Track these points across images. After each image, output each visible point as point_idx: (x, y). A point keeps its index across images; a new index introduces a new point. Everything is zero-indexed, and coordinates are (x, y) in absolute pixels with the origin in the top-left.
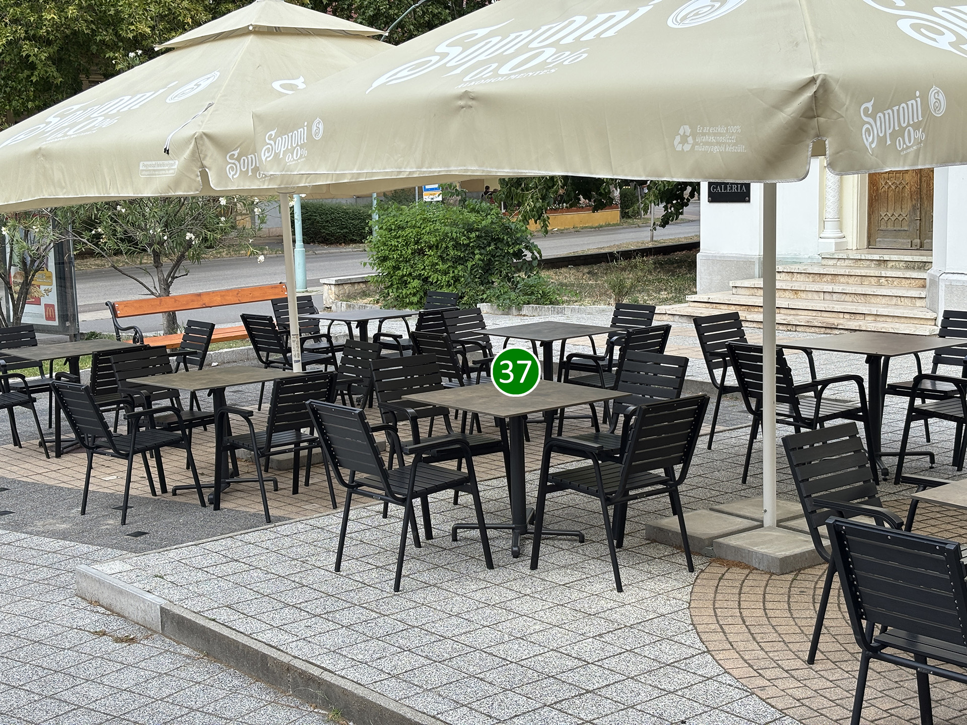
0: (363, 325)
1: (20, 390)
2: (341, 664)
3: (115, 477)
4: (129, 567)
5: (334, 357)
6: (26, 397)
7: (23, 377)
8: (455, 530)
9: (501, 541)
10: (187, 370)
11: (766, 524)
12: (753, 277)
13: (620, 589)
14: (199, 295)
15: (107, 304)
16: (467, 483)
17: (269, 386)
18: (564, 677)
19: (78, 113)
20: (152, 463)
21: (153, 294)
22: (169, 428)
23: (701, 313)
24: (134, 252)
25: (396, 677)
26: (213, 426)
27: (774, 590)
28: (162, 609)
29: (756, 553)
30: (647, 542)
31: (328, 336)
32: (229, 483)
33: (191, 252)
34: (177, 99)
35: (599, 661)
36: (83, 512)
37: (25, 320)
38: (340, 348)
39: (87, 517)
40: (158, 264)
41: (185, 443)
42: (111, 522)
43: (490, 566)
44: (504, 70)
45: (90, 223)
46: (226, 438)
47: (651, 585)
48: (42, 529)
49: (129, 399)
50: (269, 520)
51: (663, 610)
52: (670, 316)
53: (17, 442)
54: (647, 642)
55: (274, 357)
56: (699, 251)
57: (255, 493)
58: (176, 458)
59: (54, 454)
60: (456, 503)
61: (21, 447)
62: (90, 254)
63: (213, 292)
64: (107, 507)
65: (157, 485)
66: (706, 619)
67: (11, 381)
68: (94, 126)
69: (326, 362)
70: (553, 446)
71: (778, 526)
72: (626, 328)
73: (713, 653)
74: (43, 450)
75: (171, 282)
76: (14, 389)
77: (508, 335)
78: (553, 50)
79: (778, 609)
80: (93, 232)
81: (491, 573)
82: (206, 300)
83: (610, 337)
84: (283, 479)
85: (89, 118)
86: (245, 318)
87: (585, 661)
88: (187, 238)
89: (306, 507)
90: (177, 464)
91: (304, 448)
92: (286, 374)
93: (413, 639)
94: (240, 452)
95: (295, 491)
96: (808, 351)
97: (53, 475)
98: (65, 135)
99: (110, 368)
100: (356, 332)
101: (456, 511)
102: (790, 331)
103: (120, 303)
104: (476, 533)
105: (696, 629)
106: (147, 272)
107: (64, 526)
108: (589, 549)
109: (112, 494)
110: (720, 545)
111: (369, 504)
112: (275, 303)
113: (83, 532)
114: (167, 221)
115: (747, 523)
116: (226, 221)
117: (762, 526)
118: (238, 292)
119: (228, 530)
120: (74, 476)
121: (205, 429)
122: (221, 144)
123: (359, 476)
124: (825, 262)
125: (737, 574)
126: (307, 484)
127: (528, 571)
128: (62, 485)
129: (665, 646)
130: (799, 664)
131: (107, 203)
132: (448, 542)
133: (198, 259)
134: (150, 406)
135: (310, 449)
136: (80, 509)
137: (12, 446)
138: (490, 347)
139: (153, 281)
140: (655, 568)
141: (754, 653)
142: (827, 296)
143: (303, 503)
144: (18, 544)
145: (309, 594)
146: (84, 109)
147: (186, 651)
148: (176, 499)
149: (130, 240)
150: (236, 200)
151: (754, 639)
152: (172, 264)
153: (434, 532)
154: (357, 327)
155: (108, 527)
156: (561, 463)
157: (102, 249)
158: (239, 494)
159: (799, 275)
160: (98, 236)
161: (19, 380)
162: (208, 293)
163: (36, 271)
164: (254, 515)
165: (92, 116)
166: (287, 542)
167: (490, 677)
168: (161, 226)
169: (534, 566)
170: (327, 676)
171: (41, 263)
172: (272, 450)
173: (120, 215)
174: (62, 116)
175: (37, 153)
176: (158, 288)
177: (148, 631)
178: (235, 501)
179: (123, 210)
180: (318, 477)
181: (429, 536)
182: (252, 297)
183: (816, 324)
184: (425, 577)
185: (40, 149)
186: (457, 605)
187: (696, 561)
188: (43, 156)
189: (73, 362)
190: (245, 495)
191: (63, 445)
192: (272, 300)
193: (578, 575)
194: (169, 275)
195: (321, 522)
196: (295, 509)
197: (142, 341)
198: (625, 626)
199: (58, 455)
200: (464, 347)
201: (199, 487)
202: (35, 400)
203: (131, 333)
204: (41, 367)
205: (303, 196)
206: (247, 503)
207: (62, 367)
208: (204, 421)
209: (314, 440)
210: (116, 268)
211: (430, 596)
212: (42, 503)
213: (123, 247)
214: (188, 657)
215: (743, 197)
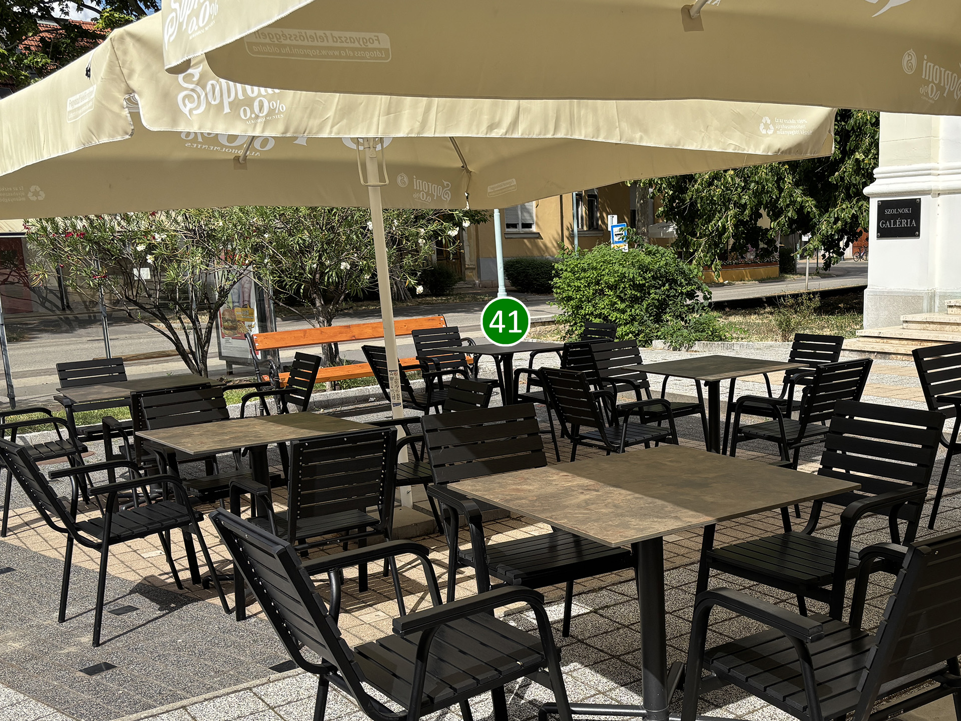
107: (16, 646)
215: (913, 231)
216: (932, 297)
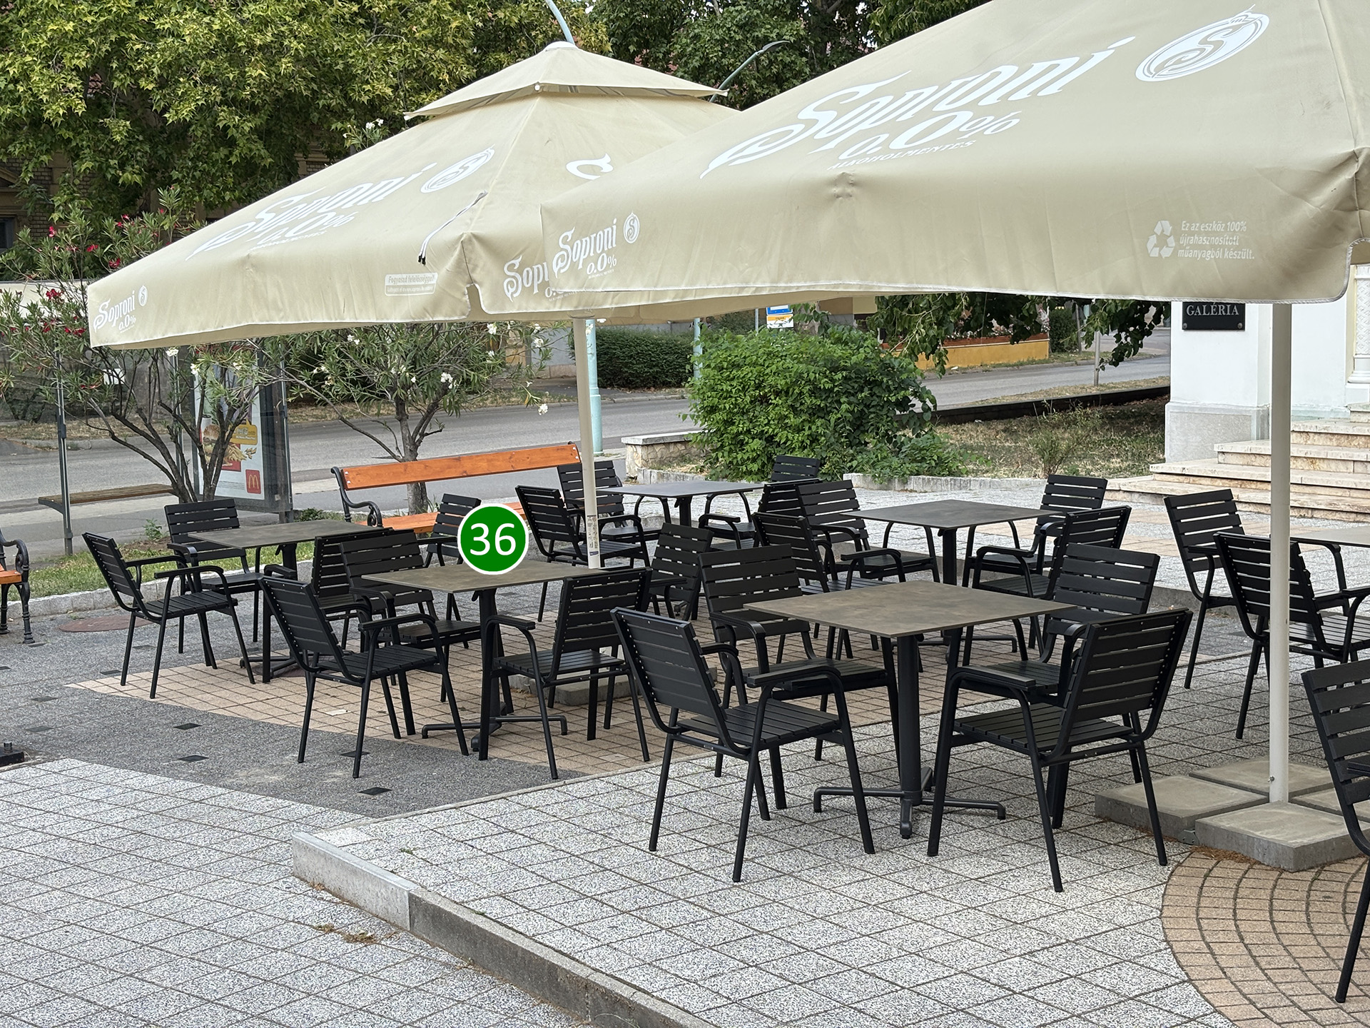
0: (684, 502)
1: (216, 589)
2: (660, 982)
3: (344, 711)
4: (364, 837)
5: (644, 547)
6: (224, 599)
7: (220, 571)
8: (818, 796)
9: (885, 815)
10: (442, 564)
11: (1274, 798)
12: (1248, 439)
13: (1058, 887)
14: (458, 459)
15: (333, 471)
16: (838, 730)
17: (556, 588)
18: (979, 1011)
19: (300, 207)
20: (395, 692)
21: (394, 457)
22: (419, 643)
23: (1172, 490)
24: (370, 399)
25: (739, 1003)
26: (479, 642)
27: (1284, 894)
28: (411, 897)
29: (1259, 840)
30: (1097, 820)
31: (636, 518)
32: (500, 723)
33: (447, 399)
34: (435, 188)
35: (1029, 989)
36: (301, 759)
37: (221, 492)
38: (655, 535)
39: (306, 766)
40: (402, 416)
41: (439, 664)
42: (339, 773)
43: (870, 848)
44: (899, 143)
45: (310, 359)
46: (496, 659)
47: (1103, 882)
48: (244, 782)
49: (364, 602)
50: (555, 775)
51: (1121, 920)
52: (1126, 494)
53: (210, 661)
54: (1100, 964)
55: (560, 546)
56: (1168, 400)
57: (535, 737)
58: (426, 686)
59: (261, 678)
60: (818, 757)
61: (215, 667)
62: (310, 401)
63: (478, 455)
64: (333, 753)
65: (402, 724)
66: (1185, 934)
67: (202, 575)
68: (322, 226)
69: (633, 554)
70: (960, 680)
71: (1291, 801)
72: (1064, 511)
73: (1197, 983)
74: (245, 672)
75: (420, 441)
76: (208, 586)
77: (891, 518)
78: (969, 114)
79: (1291, 922)
80: (315, 371)
81: (871, 859)
82: (467, 466)
83: (1041, 521)
84: (574, 718)
85: (315, 214)
86: (521, 492)
87: (1009, 989)
88: (443, 380)
89: (606, 758)
90: (428, 694)
91: (604, 675)
92: (578, 571)
93: (761, 951)
94: (514, 680)
95: (591, 736)
96: (1334, 548)
97: (260, 706)
98: (283, 237)
99: (339, 560)
100: (675, 513)
101: (818, 769)
102: (1304, 517)
103: (351, 469)
104: (850, 802)
105: (1171, 948)
106: (387, 427)
107: (275, 778)
108: (1012, 828)
109: (340, 734)
110: (1206, 827)
111: (696, 756)
112: (562, 470)
113: (301, 787)
114: (415, 357)
115: (1245, 796)
116: (495, 357)
117: (1267, 801)
118: (511, 455)
119: (499, 789)
120: (289, 708)
121: (466, 646)
122: (497, 250)
123: (685, 716)
124: (1355, 417)
125: (1231, 870)
126: (607, 726)
127: (923, 857)
128: (272, 721)
129: (1127, 971)
130: (1323, 1001)
131: (336, 332)
132: (808, 813)
133: (457, 409)
134: (393, 613)
135: (611, 676)
136: (297, 755)
137: (203, 666)
138: (865, 536)
139: (394, 440)
140: (1109, 859)
141: (1256, 984)
142: (1359, 467)
143: (602, 753)
144: (212, 802)
145: (613, 881)
146: (308, 201)
147: (444, 956)
148: (428, 742)
149: (365, 383)
150: (509, 327)
151: (1257, 964)
152: (420, 416)
153: (788, 799)
154: (676, 506)
155: (335, 780)
156: (972, 704)
157: (326, 395)
158: (513, 738)
159: (1317, 437)
160: (321, 377)
161: (214, 574)
162: (470, 457)
163: (236, 424)
164: (536, 767)
165: (319, 211)
166: (582, 807)
167: (872, 1008)
168: (407, 363)
169: (933, 851)
170: (640, 999)
171: (242, 413)
172: (559, 677)
173: (351, 347)
174: (277, 211)
175: (244, 262)
176: (401, 449)
177: (392, 927)
178: (509, 748)
179: (357, 342)
180: (623, 717)
181: (781, 803)
182: (530, 463)
183: (1343, 508)
184: (777, 862)
185: (248, 256)
186: (823, 903)
187: (1171, 849)
188: (253, 266)
189: (288, 550)
190: (522, 739)
191: (274, 665)
192: (558, 467)
193: (996, 866)
194: (416, 432)
195: (627, 781)
196: (590, 761)
197: (380, 522)
198: (1068, 941)
199: (267, 680)
200: (828, 535)
201: (458, 726)
202: (235, 602)
203: (366, 512)
204: (244, 557)
205: (602, 321)
206: (525, 750)
207: (273, 558)
208: (465, 635)
209: (618, 664)
210: (345, 421)
211: (785, 889)
212: (244, 745)
213: (355, 392)
214: (446, 965)
215: (1235, 322)
216: (1264, 416)
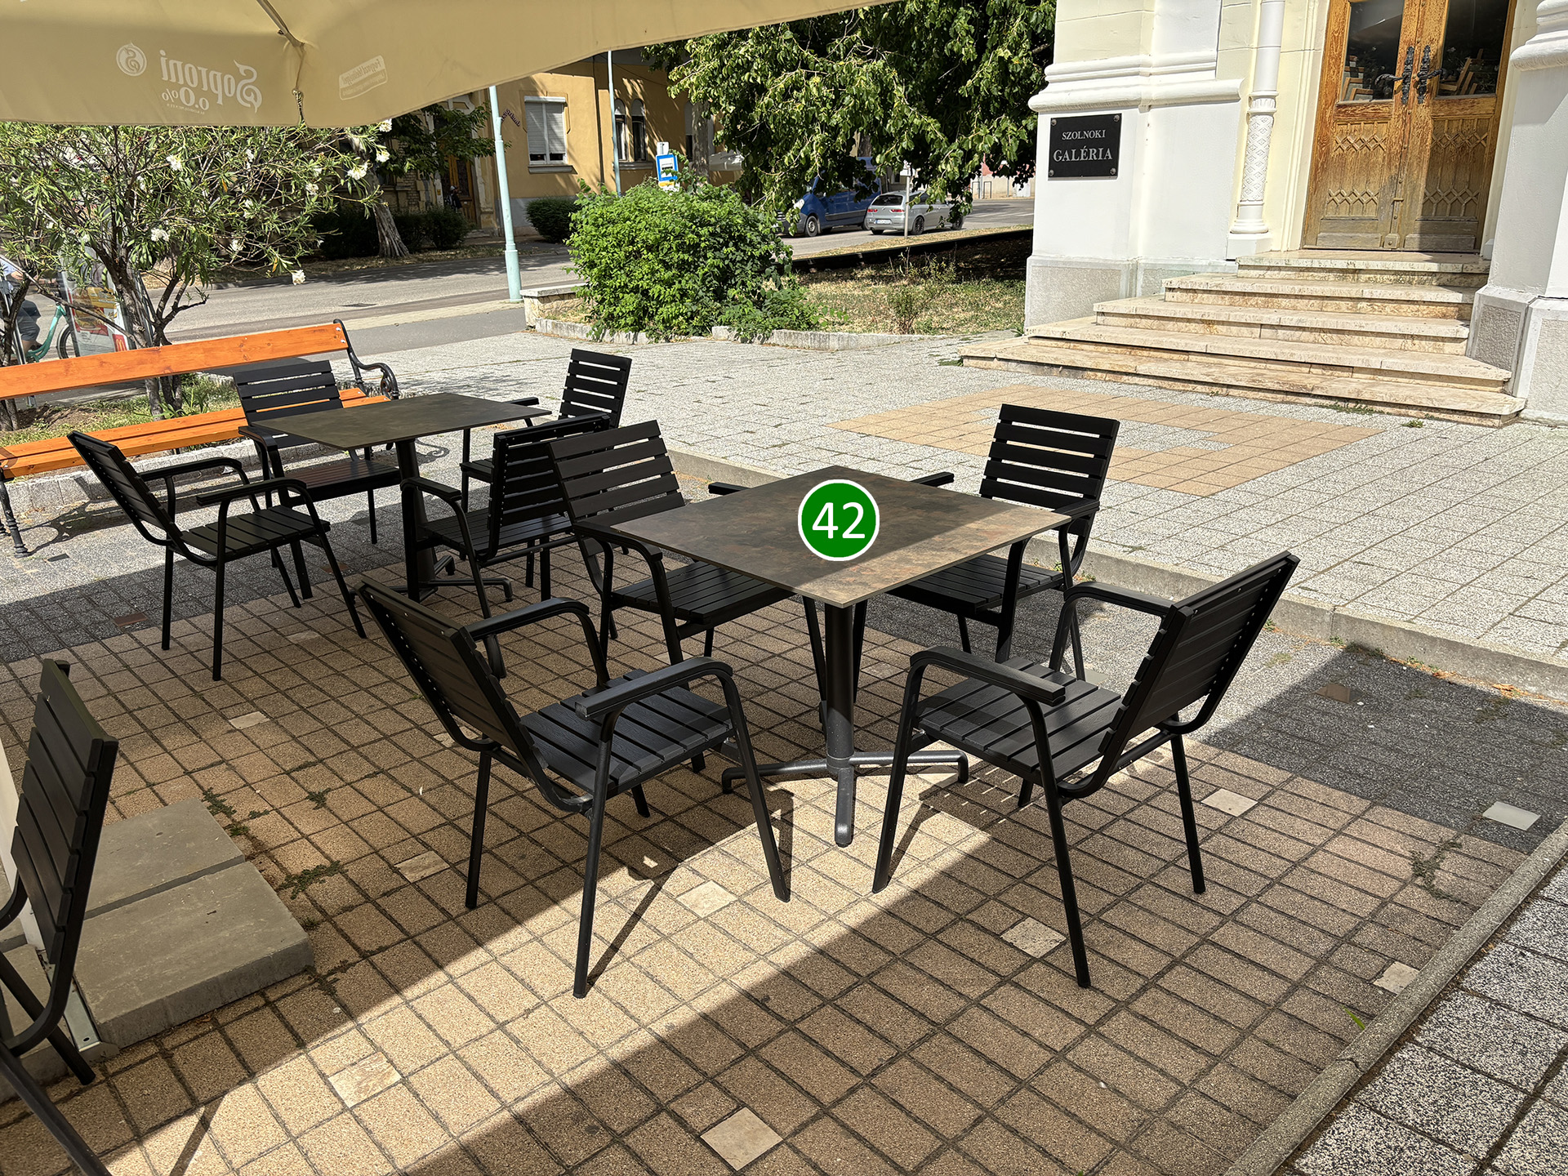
102: (1217, 394)
142: (1266, 332)
215: (1106, 168)
216: (1133, 270)
